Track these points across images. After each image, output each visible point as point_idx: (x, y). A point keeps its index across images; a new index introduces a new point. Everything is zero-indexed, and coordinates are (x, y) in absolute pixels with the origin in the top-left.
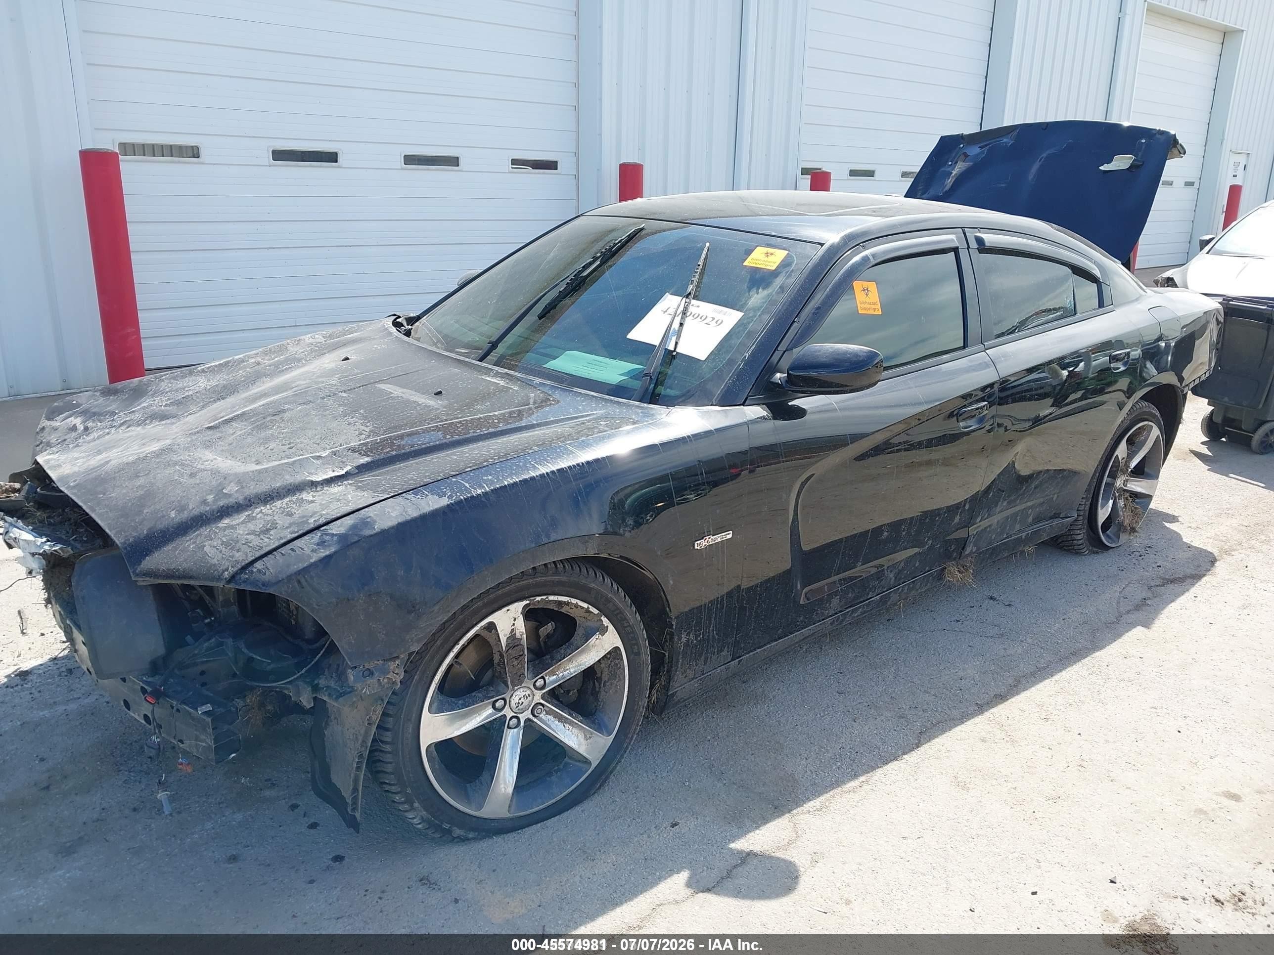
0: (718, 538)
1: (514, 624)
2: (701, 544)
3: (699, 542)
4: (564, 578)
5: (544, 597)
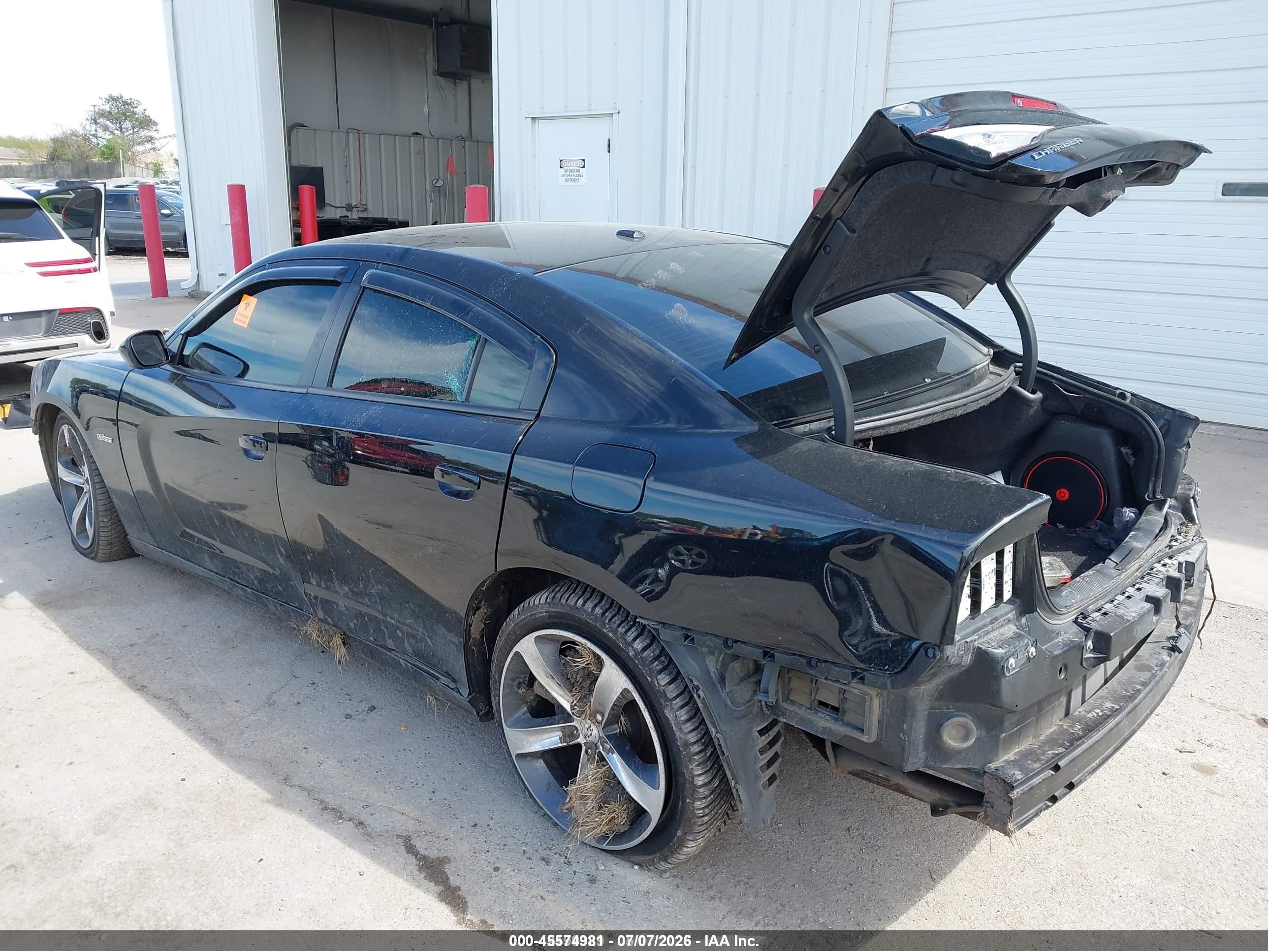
0: (106, 439)
1: (67, 436)
2: (99, 437)
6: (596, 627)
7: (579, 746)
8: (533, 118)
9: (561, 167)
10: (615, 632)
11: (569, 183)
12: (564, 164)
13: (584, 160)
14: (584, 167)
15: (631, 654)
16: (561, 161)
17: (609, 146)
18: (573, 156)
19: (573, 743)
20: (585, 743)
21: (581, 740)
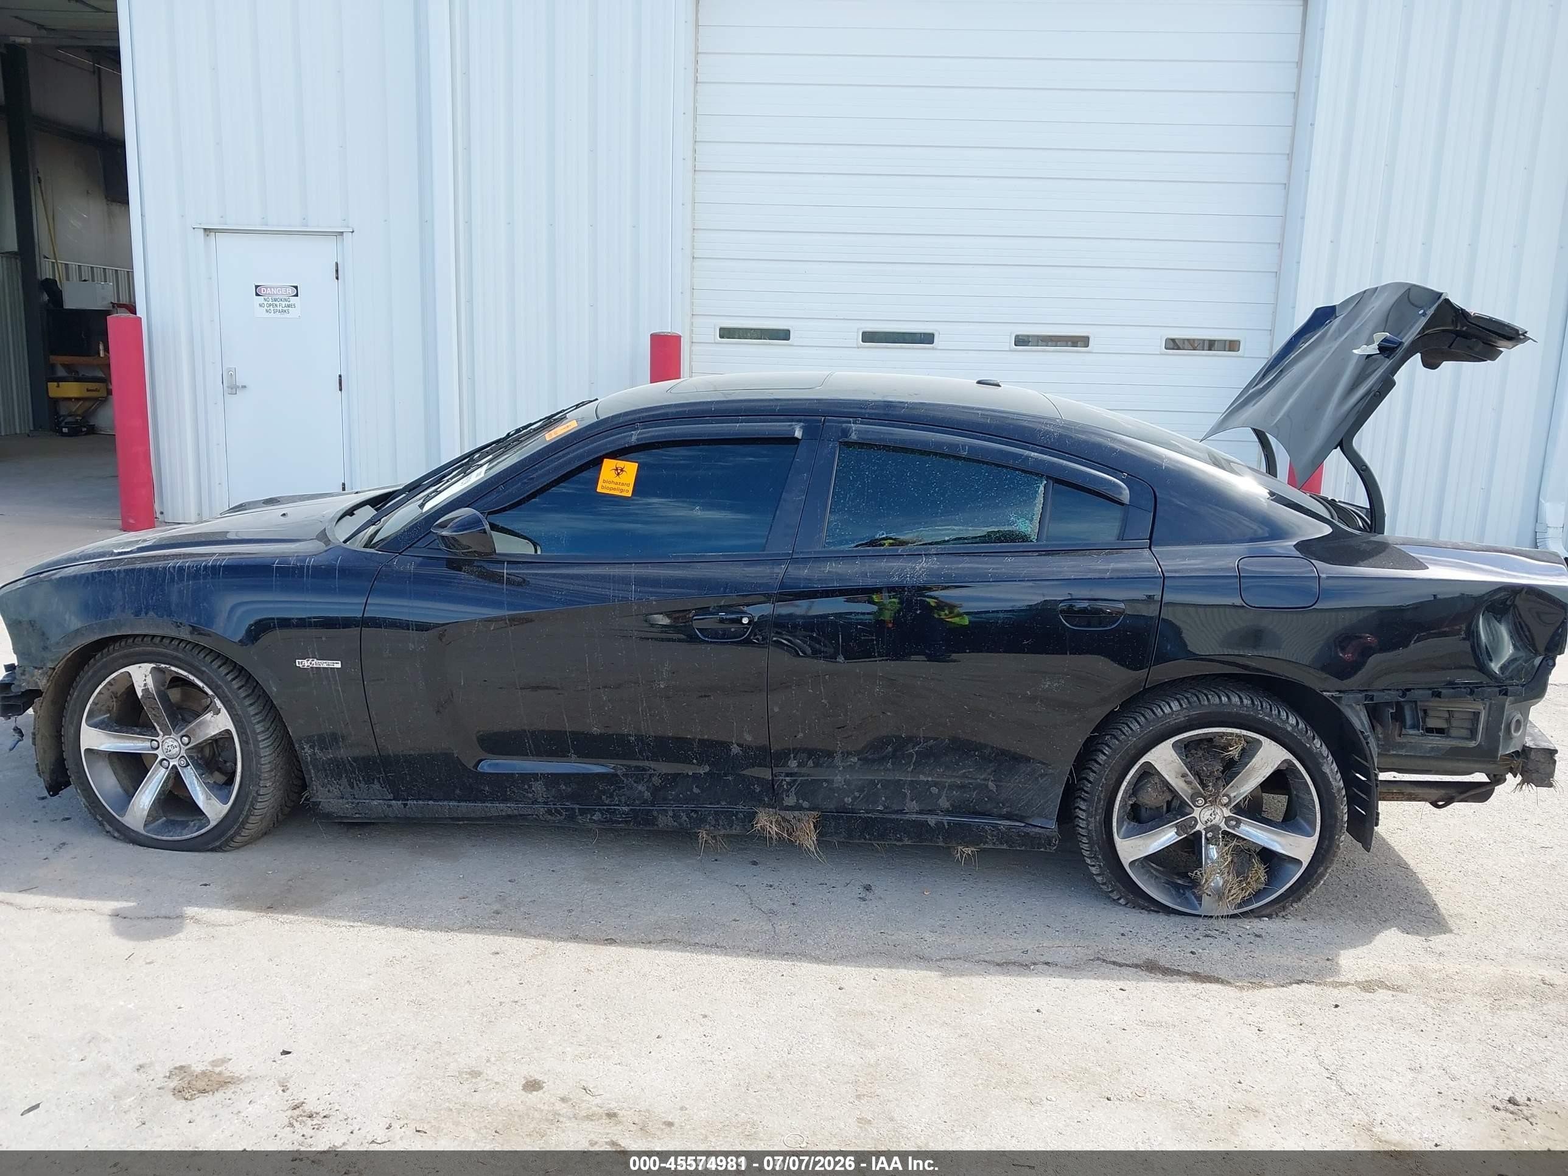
0: (324, 664)
1: (145, 680)
2: (299, 663)
3: (300, 661)
4: (180, 655)
5: (168, 666)
6: (1249, 715)
7: (1199, 833)
8: (205, 229)
9: (257, 295)
10: (1270, 715)
11: (272, 315)
12: (262, 291)
13: (296, 287)
14: (297, 295)
15: (1289, 729)
16: (257, 287)
17: (337, 271)
18: (277, 279)
19: (1192, 832)
20: (1204, 829)
21: (1199, 827)
